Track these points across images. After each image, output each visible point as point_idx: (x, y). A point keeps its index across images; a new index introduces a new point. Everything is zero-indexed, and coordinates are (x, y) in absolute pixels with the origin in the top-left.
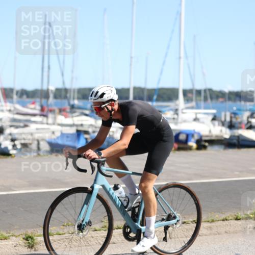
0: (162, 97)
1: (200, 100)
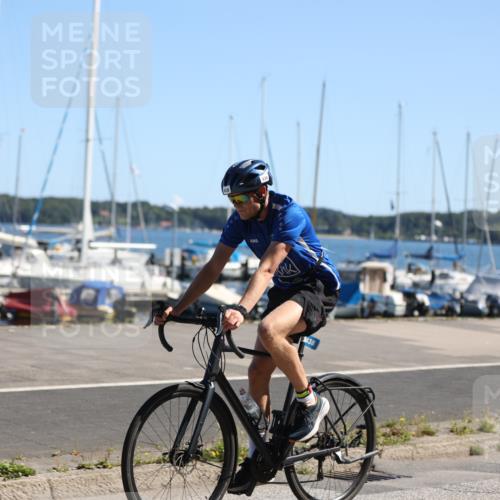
0: (50, 216)
1: (125, 224)
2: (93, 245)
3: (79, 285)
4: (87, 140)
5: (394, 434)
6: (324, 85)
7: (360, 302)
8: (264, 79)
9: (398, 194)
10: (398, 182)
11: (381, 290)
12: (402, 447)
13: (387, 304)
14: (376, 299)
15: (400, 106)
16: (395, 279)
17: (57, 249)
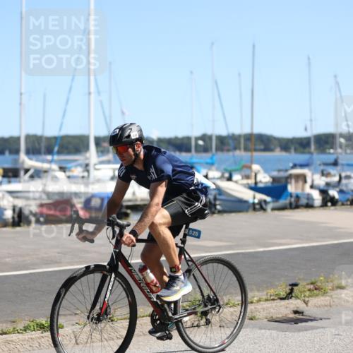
0: (67, 148)
2: (97, 167)
3: (90, 195)
4: (90, 93)
5: (316, 289)
6: (254, 46)
7: (289, 198)
8: (213, 44)
9: (311, 120)
10: (311, 112)
11: (303, 189)
12: (322, 298)
13: (308, 199)
14: (299, 195)
15: (309, 59)
16: (313, 181)
17: (73, 171)
